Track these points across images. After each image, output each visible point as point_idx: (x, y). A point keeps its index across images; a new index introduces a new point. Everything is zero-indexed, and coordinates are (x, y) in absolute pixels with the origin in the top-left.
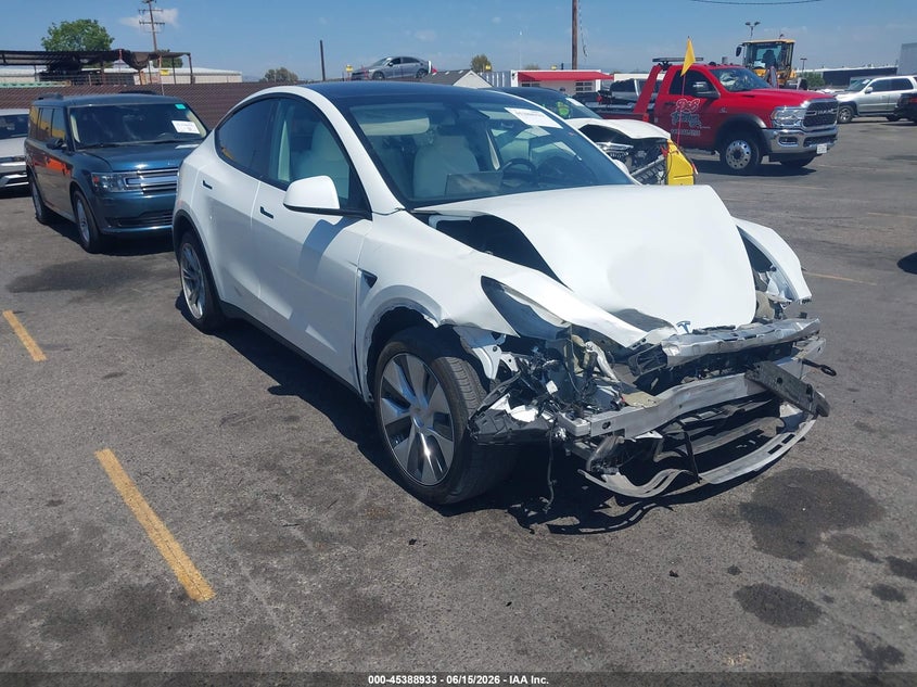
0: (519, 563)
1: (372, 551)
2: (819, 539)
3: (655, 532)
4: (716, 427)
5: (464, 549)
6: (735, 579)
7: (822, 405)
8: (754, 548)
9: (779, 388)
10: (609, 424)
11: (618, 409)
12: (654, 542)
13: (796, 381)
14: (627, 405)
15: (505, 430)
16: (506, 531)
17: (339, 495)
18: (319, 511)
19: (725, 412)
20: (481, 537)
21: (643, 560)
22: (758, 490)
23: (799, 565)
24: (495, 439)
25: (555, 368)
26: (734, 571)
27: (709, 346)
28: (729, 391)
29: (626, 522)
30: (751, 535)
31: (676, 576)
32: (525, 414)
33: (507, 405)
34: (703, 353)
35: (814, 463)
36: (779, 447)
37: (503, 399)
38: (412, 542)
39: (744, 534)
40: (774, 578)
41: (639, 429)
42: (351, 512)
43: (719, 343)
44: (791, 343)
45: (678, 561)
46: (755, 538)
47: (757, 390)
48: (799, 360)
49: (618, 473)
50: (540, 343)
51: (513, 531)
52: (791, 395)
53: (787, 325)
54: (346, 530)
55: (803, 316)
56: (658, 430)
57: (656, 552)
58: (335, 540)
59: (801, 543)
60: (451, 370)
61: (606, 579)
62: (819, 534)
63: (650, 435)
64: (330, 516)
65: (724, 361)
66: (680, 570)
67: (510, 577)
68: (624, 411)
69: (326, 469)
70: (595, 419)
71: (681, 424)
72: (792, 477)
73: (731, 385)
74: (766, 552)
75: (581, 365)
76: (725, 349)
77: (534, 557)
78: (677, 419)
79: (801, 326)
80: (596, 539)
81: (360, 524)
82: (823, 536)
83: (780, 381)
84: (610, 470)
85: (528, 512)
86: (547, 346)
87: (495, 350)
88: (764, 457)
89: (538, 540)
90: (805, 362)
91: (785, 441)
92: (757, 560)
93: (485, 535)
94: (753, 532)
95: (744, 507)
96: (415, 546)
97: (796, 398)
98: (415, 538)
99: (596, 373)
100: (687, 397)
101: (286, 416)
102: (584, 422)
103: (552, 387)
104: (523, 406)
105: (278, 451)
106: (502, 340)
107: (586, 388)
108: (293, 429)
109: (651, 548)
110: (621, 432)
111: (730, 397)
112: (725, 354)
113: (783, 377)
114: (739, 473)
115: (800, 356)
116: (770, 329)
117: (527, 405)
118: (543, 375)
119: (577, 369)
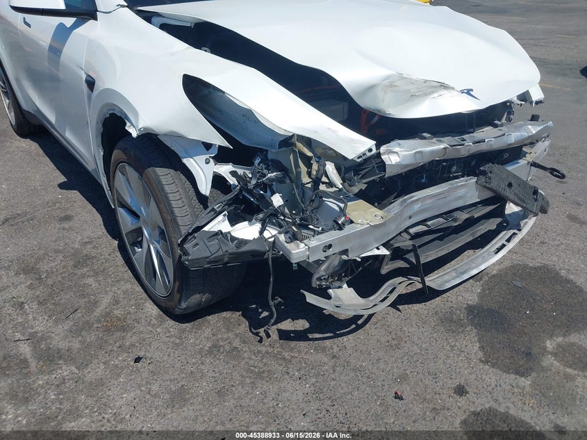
0: (242, 384)
1: (95, 371)
2: (545, 348)
3: (383, 340)
4: (444, 234)
5: (189, 368)
6: (462, 401)
7: (545, 205)
8: (481, 361)
9: (508, 193)
10: (330, 246)
11: (340, 228)
12: (381, 354)
13: (523, 184)
14: (352, 222)
15: (220, 253)
16: (237, 343)
17: (82, 302)
18: (57, 322)
19: (455, 220)
20: (210, 352)
21: (368, 377)
22: (484, 290)
23: (525, 382)
24: (209, 262)
25: (280, 180)
26: (461, 391)
27: (432, 152)
28: (460, 198)
29: (354, 326)
30: (478, 345)
31: (401, 398)
32: (247, 231)
33: (227, 222)
34: (427, 160)
35: (535, 259)
36: (503, 246)
37: (221, 217)
38: (138, 360)
39: (470, 343)
40: (501, 400)
41: (365, 247)
42: (87, 323)
43: (445, 148)
44: (521, 147)
45: (404, 378)
46: (482, 348)
47: (488, 195)
48: (528, 163)
49: (345, 286)
50: (262, 152)
51: (244, 342)
52: (519, 198)
53: (518, 128)
54: (76, 345)
55: (534, 118)
56: (385, 245)
57: (382, 366)
58: (60, 358)
59: (528, 354)
60: (160, 182)
61: (329, 402)
62: (544, 342)
63: (376, 252)
64: (66, 328)
65: (451, 166)
66: (406, 390)
67: (230, 403)
68: (348, 229)
69: (79, 272)
70: (314, 242)
71: (409, 234)
72: (515, 274)
73: (462, 192)
74: (493, 366)
75: (309, 174)
76: (451, 155)
77: (260, 375)
78: (406, 230)
79: (533, 129)
80: (324, 349)
81: (91, 337)
82: (549, 345)
83: (510, 185)
84: (337, 284)
85: (262, 313)
86: (270, 156)
87: (207, 162)
88: (490, 256)
89: (267, 352)
90: (534, 165)
91: (508, 240)
92: (484, 377)
93: (215, 349)
94: (479, 341)
95: (470, 309)
96: (139, 365)
97: (524, 202)
98: (141, 354)
99: (323, 183)
100: (417, 207)
101: (63, 215)
102: (302, 245)
103: (277, 200)
104: (247, 222)
105: (42, 252)
106: (214, 152)
107: (313, 201)
108: (64, 229)
109: (378, 360)
110: (345, 252)
111: (460, 204)
112: (453, 160)
113: (513, 182)
114: (466, 277)
115: (529, 158)
116: (501, 133)
117: (250, 221)
118: (268, 187)
119: (305, 179)
